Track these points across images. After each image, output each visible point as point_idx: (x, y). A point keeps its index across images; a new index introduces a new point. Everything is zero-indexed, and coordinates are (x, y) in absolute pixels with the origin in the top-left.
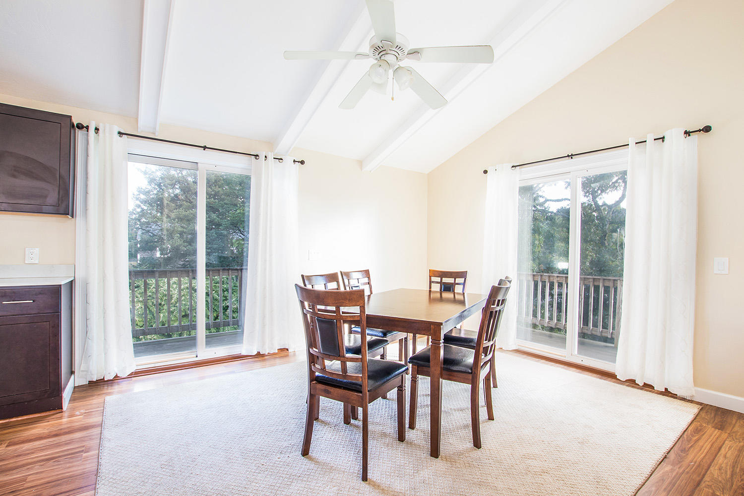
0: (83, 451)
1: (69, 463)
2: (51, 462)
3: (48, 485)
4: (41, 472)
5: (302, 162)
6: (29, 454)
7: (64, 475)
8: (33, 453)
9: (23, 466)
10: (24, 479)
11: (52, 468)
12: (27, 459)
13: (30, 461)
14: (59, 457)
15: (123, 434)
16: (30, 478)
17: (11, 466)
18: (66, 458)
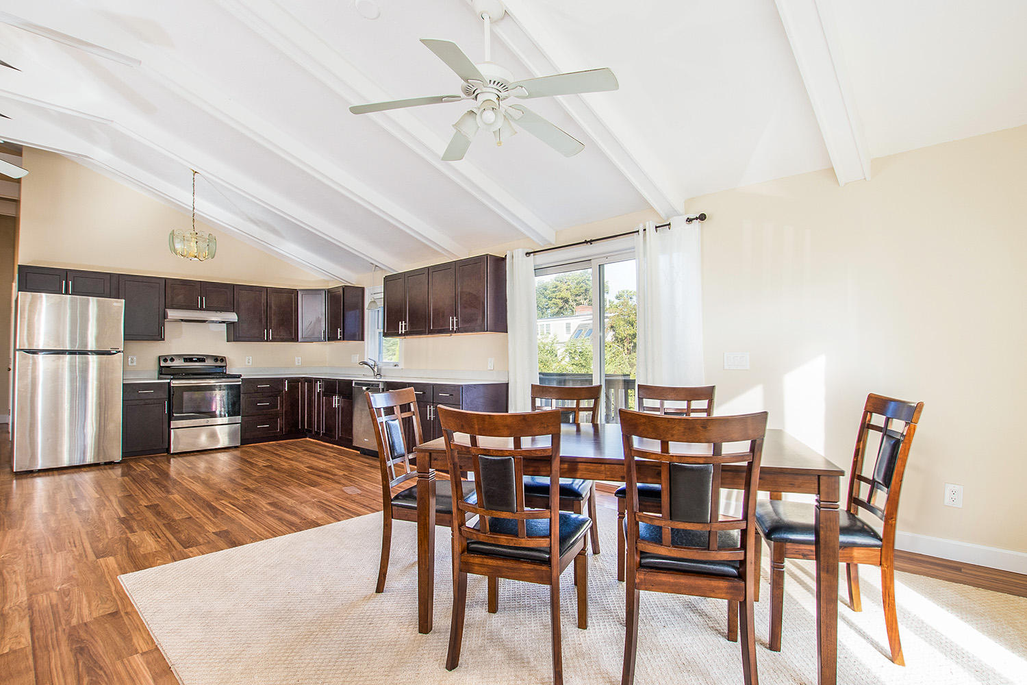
5: (702, 217)
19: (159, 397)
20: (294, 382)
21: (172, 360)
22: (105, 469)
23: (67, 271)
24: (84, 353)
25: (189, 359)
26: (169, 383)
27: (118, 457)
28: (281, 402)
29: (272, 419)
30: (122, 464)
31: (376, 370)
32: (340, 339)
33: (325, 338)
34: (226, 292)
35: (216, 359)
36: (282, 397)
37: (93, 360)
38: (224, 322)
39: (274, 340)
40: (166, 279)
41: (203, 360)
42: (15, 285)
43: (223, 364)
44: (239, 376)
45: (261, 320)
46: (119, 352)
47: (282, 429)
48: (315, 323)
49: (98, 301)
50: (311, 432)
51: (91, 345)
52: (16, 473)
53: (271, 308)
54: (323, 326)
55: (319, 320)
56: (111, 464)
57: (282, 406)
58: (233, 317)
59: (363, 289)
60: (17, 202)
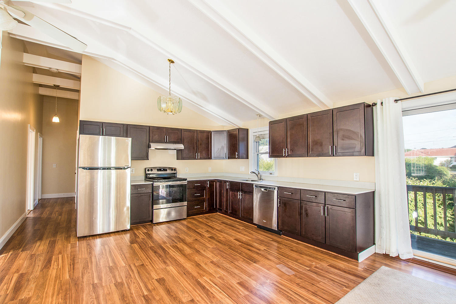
0: (346, 286)
1: (337, 287)
2: (332, 282)
3: (322, 290)
4: (325, 284)
6: (330, 273)
7: (330, 291)
8: (331, 274)
9: (324, 277)
10: (319, 282)
11: (330, 285)
12: (328, 275)
13: (328, 276)
14: (336, 282)
15: (369, 290)
16: (321, 283)
17: (322, 274)
18: (337, 284)
19: (148, 192)
20: (212, 182)
21: (152, 170)
22: (122, 234)
23: (103, 123)
24: (109, 168)
25: (159, 170)
26: (152, 184)
27: (128, 227)
28: (206, 193)
29: (201, 202)
30: (131, 231)
31: (259, 176)
32: (237, 158)
33: (226, 157)
34: (178, 133)
35: (172, 169)
36: (206, 191)
37: (113, 172)
38: (175, 149)
39: (201, 159)
40: (149, 127)
41: (166, 170)
42: (78, 132)
43: (175, 172)
44: (185, 180)
45: (194, 148)
46: (129, 167)
47: (206, 208)
48: (221, 149)
49: (116, 139)
50: (221, 210)
51: (113, 165)
52: (79, 238)
53: (199, 141)
54: (225, 151)
55: (223, 147)
56: (125, 231)
57: (206, 196)
58: (181, 146)
59: (247, 130)
60: (78, 91)
